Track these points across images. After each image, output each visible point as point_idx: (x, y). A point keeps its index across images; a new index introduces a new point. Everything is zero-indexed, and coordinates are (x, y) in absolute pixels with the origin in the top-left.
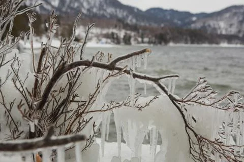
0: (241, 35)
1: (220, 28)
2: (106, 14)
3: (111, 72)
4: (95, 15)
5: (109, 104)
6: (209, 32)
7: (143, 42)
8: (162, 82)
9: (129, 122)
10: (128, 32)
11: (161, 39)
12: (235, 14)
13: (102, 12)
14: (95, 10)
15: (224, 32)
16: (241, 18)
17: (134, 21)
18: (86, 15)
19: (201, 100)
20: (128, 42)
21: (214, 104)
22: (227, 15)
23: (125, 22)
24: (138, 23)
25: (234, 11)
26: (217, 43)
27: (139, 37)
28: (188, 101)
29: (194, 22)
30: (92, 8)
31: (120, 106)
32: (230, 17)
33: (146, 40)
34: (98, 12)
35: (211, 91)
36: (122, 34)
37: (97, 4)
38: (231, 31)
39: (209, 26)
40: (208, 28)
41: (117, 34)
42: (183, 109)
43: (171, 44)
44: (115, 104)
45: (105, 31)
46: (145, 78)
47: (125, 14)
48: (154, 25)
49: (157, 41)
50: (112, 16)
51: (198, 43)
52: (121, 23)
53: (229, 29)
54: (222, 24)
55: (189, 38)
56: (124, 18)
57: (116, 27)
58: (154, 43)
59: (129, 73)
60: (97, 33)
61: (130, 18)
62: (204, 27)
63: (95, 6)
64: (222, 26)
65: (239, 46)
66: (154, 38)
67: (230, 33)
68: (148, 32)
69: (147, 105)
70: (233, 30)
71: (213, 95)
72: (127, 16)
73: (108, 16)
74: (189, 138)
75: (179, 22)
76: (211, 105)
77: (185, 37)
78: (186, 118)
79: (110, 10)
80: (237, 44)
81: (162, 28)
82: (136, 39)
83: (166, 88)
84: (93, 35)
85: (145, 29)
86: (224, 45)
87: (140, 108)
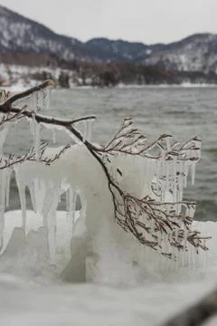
0: (206, 72)
1: (180, 63)
2: (34, 47)
3: (6, 115)
4: (20, 50)
5: (7, 159)
6: (167, 69)
7: (84, 84)
8: (76, 126)
9: (36, 181)
10: (65, 71)
11: (108, 79)
12: (199, 45)
13: (28, 45)
14: (19, 42)
15: (186, 69)
16: (206, 51)
17: (72, 56)
18: (8, 50)
19: (127, 148)
20: (65, 84)
21: (142, 151)
22: (189, 46)
23: (60, 59)
24: (77, 58)
25: (197, 41)
26: (178, 83)
27: (79, 77)
28: (111, 150)
29: (148, 56)
30: (15, 39)
31: (22, 160)
32: (192, 49)
33: (88, 80)
34: (23, 45)
35: (139, 135)
36: (57, 73)
37: (22, 34)
38: (194, 67)
39: (168, 60)
40: (165, 63)
41: (50, 74)
42: (105, 161)
43: (121, 86)
44: (15, 159)
45: (34, 71)
46: (53, 122)
47: (59, 47)
48: (99, 61)
49: (102, 81)
50: (43, 51)
51: (155, 84)
52: (55, 59)
53: (192, 65)
54: (183, 58)
55: (142, 77)
56: (59, 52)
57: (48, 64)
58: (99, 85)
59: (30, 116)
60: (24, 73)
61: (66, 52)
62: (161, 62)
63: (19, 36)
64: (184, 61)
65: (204, 85)
66: (98, 78)
67: (193, 70)
68: (90, 70)
69: (57, 157)
70: (197, 66)
71: (141, 141)
72: (63, 50)
73: (37, 50)
74: (114, 198)
75: (130, 57)
76: (138, 154)
77: (138, 76)
78: (109, 172)
79: (39, 42)
80: (201, 83)
81: (109, 65)
82: (75, 81)
83: (82, 135)
84: (19, 76)
85: (86, 66)
86: (187, 85)
87: (48, 162)
